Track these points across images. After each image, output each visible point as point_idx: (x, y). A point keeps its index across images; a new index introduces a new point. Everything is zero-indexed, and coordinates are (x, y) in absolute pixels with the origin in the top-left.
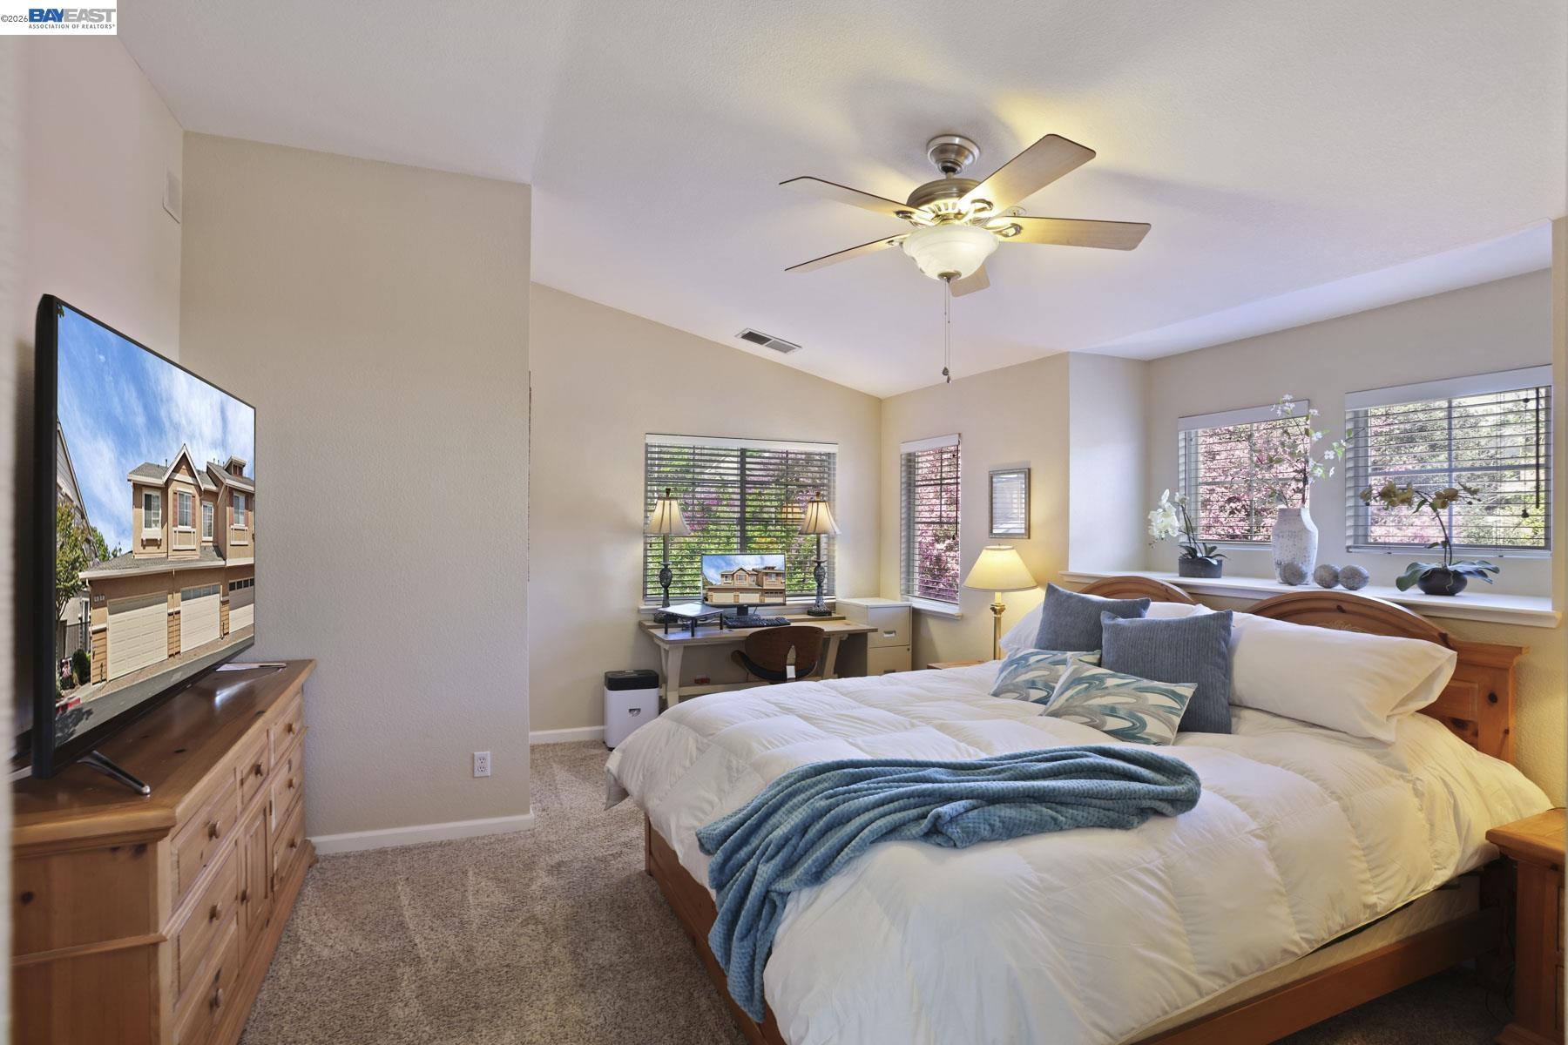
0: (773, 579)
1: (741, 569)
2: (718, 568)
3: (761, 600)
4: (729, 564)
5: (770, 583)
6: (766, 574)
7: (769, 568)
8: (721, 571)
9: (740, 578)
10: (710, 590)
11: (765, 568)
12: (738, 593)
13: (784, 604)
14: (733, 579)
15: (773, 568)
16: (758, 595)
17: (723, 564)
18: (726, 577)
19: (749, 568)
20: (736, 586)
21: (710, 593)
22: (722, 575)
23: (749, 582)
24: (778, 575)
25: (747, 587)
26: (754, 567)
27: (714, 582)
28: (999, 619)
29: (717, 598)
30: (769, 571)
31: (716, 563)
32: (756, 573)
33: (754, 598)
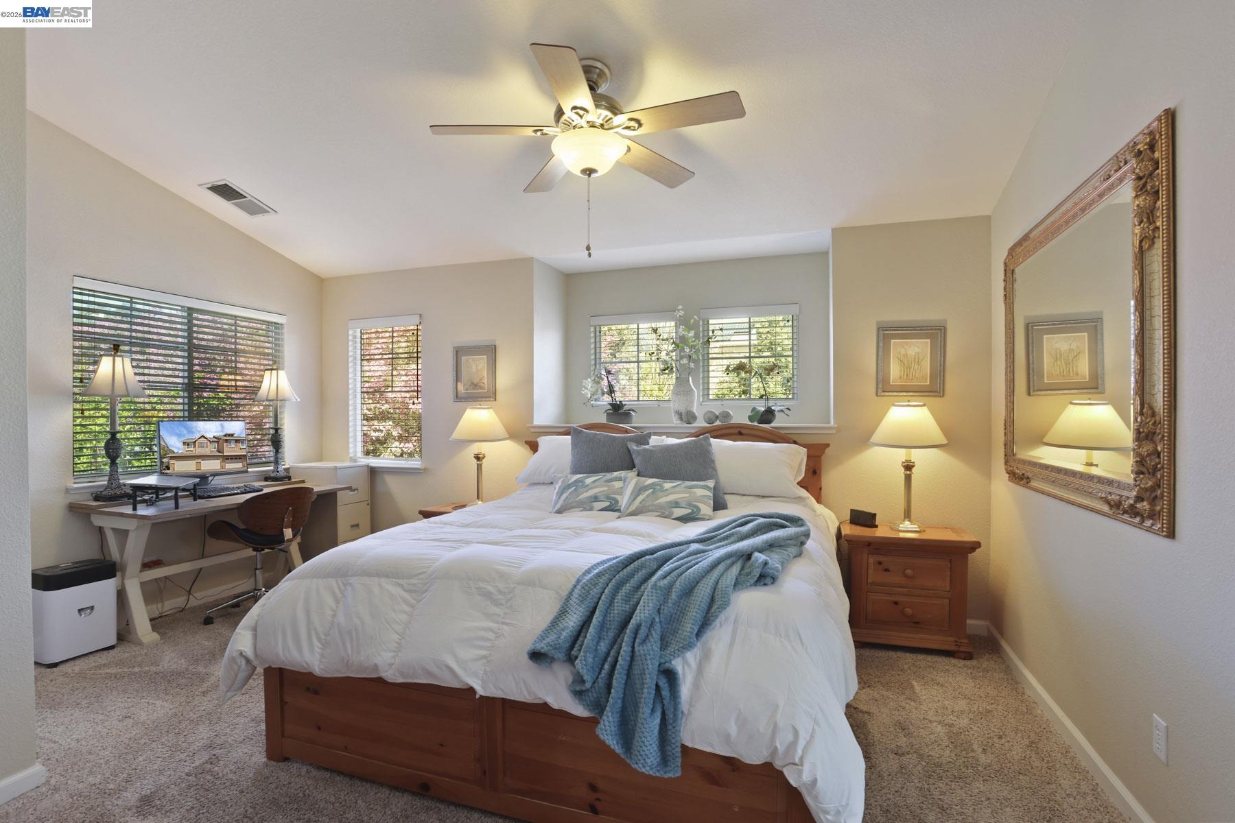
0: (233, 446)
1: (203, 436)
2: (179, 435)
3: (222, 467)
4: (190, 431)
5: (229, 450)
6: (226, 441)
7: (229, 435)
8: (183, 439)
9: (202, 445)
10: (172, 458)
11: (225, 436)
12: (200, 460)
13: (247, 472)
14: (195, 447)
15: (232, 435)
16: (219, 461)
17: (185, 432)
18: (188, 445)
19: (210, 435)
20: (197, 454)
21: (171, 462)
22: (184, 443)
23: (210, 449)
24: (237, 441)
25: (209, 453)
26: (215, 435)
27: (176, 451)
28: (481, 465)
29: (179, 466)
30: (229, 438)
31: (178, 431)
32: (217, 440)
33: (214, 465)
